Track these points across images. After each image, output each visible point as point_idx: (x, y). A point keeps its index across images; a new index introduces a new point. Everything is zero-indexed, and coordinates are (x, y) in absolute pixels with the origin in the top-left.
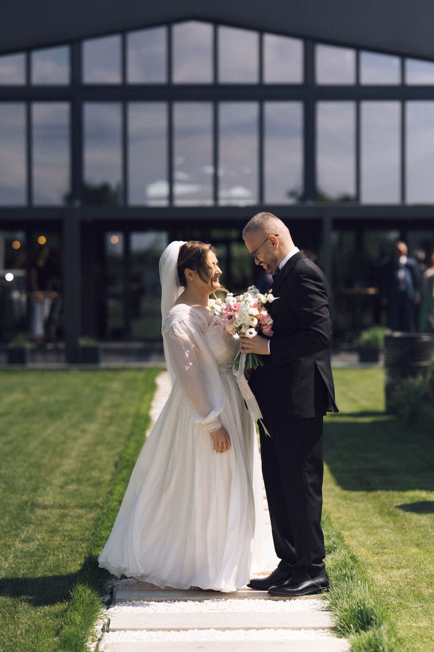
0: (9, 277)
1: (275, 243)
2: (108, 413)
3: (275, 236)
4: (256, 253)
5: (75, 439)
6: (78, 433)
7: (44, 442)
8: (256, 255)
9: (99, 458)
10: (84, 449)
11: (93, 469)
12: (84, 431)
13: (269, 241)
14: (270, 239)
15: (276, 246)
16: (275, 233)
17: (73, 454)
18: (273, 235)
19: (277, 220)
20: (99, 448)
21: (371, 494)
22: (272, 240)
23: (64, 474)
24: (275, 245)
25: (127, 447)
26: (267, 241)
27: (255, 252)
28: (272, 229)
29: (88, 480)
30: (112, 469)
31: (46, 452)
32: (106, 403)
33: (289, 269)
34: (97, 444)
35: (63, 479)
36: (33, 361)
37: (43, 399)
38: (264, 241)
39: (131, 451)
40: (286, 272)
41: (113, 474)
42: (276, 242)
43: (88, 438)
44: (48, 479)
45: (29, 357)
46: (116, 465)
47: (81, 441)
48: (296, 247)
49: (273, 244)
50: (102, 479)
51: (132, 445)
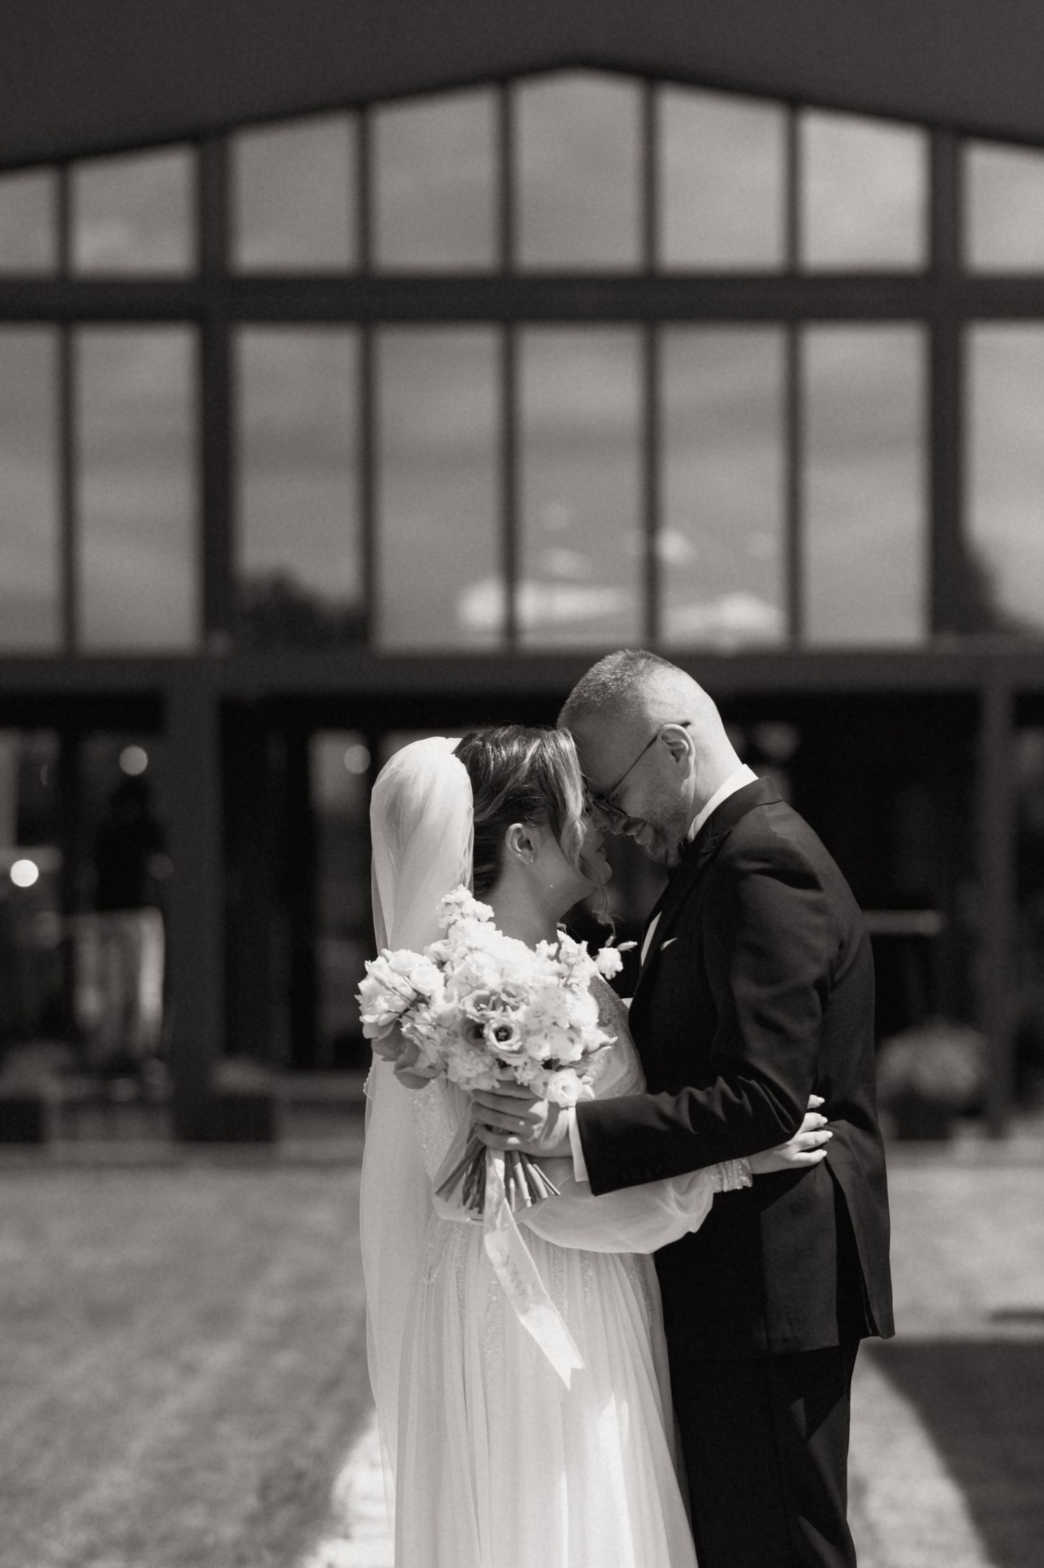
0: (25, 873)
1: (683, 750)
2: (279, 1308)
3: (681, 728)
4: (619, 791)
5: (156, 1395)
6: (168, 1375)
7: (50, 1411)
8: (620, 795)
9: (217, 1465)
10: (176, 1429)
11: (188, 1500)
12: (189, 1370)
13: (660, 745)
14: (664, 736)
15: (687, 760)
16: (682, 718)
17: (136, 1447)
18: (676, 723)
20: (225, 1428)
23: (91, 1519)
24: (682, 758)
25: (309, 1427)
26: (653, 746)
28: (669, 700)
29: (165, 1539)
30: (251, 1502)
31: (45, 1443)
32: (279, 1273)
33: (715, 841)
34: (220, 1413)
35: (82, 1537)
36: (72, 1136)
37: (81, 1260)
38: (644, 746)
39: (318, 1440)
40: (704, 851)
41: (253, 1520)
42: (686, 747)
43: (198, 1392)
44: (30, 1536)
45: (55, 1124)
46: (264, 1490)
47: (172, 1404)
49: (674, 754)
50: (209, 1540)
51: (328, 1421)
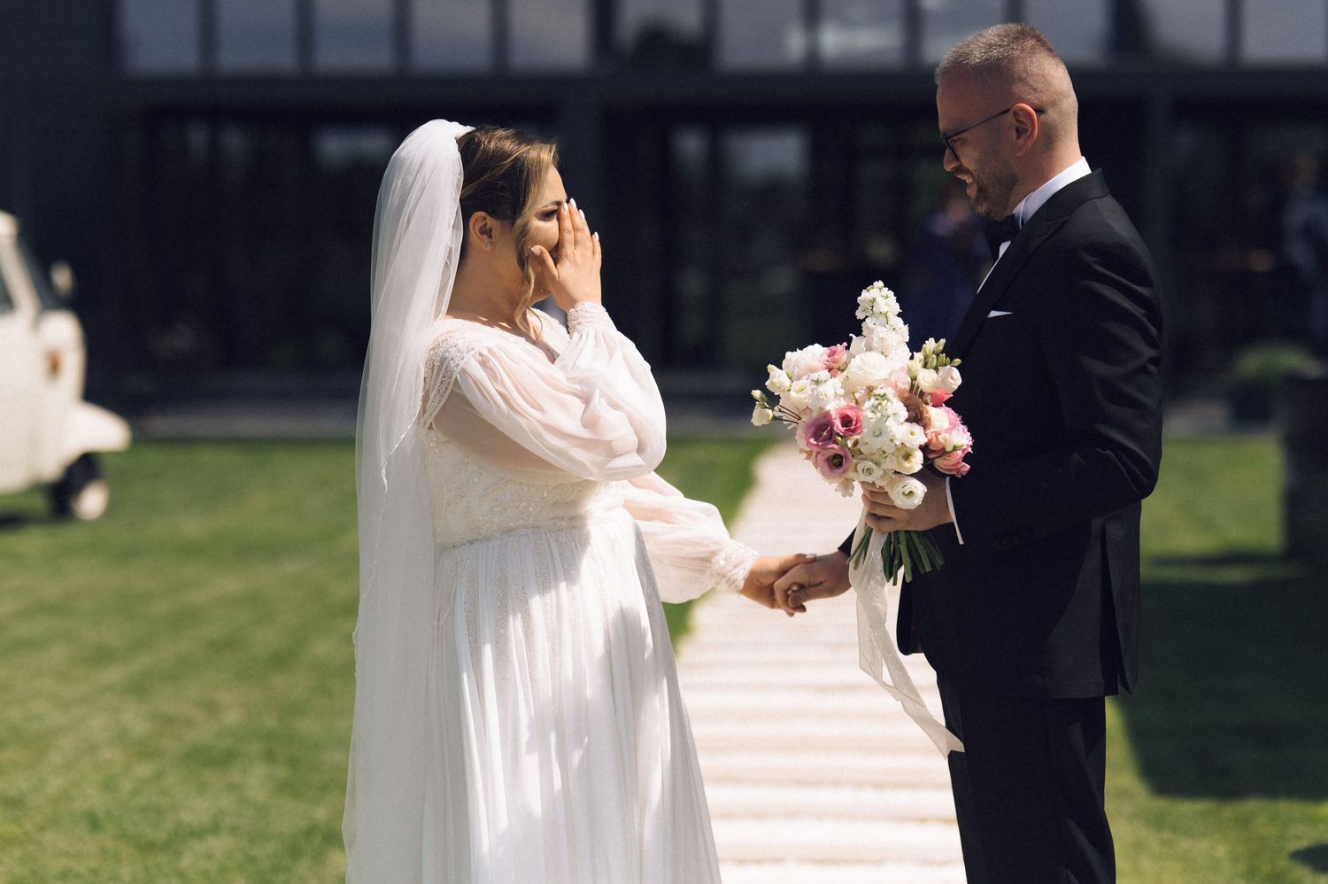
1: (1026, 131)
3: (1034, 112)
4: (959, 139)
8: (956, 141)
13: (1010, 118)
14: (1015, 114)
15: (1026, 141)
16: (1039, 103)
19: (1057, 66)
21: (1231, 810)
22: (1021, 119)
24: (1023, 137)
26: (1004, 115)
27: (956, 135)
28: (1035, 85)
33: (1049, 226)
38: (996, 113)
40: (1037, 233)
42: (1030, 129)
48: (1084, 158)
49: (1017, 131)
